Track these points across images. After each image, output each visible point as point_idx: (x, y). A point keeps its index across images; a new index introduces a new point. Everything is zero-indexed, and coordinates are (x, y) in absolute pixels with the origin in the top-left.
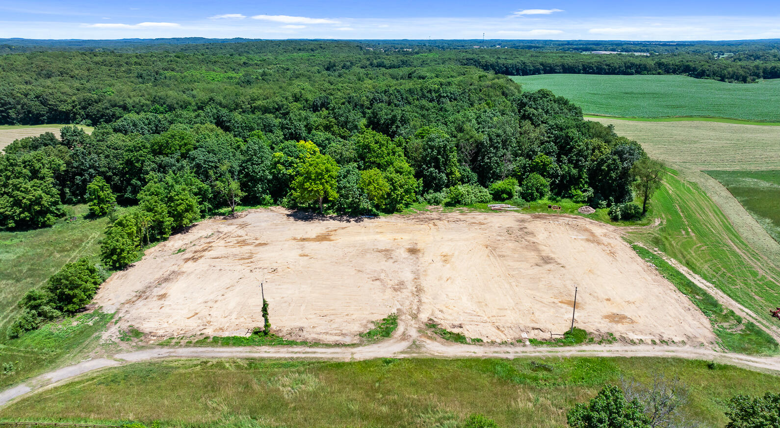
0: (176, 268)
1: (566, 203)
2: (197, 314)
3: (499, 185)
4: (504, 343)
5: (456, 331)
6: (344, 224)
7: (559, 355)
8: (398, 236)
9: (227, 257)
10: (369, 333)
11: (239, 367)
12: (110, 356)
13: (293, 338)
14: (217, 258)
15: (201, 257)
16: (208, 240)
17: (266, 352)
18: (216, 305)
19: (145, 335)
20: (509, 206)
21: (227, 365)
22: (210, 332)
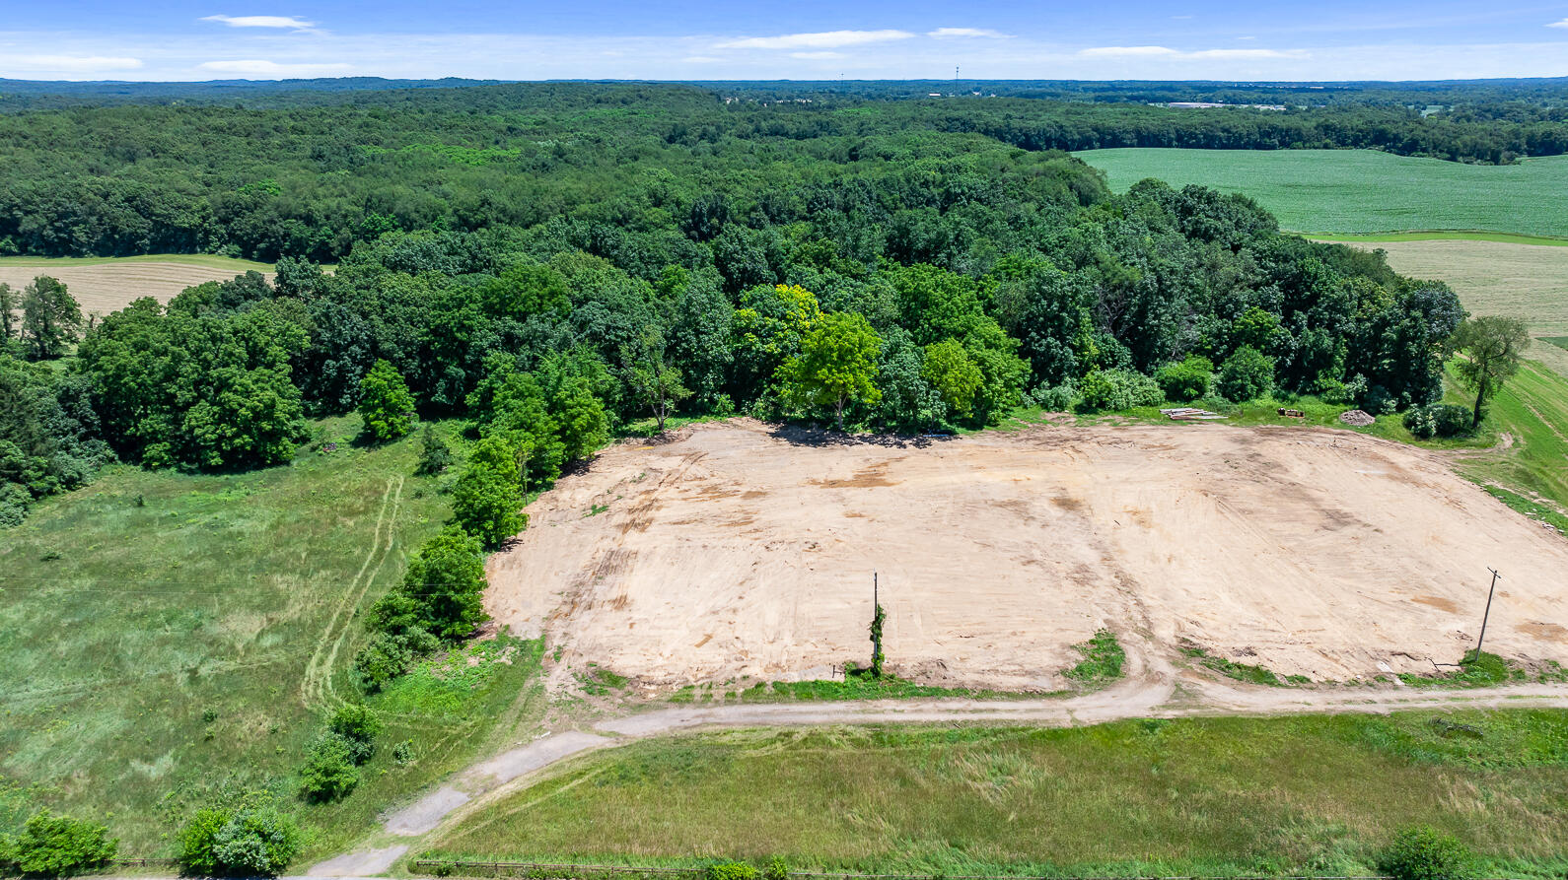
0: (608, 544)
1: (1309, 404)
2: (709, 637)
3: (1173, 369)
4: (1353, 684)
5: (1248, 661)
6: (895, 451)
7: (1474, 704)
8: (1021, 474)
9: (702, 521)
10: (1080, 669)
11: (858, 743)
12: (586, 727)
13: (934, 683)
14: (683, 523)
15: (650, 521)
16: (643, 487)
17: (891, 711)
18: (739, 619)
19: (631, 681)
20: (1202, 411)
21: (833, 739)
22: (756, 671)
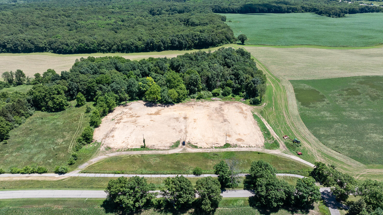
0: (113, 126)
1: (237, 97)
2: (124, 142)
3: (215, 91)
4: (208, 148)
5: (195, 145)
6: (163, 108)
7: (221, 151)
8: (181, 112)
9: (128, 122)
10: (172, 146)
11: (139, 157)
12: (105, 155)
13: (152, 148)
14: (125, 122)
15: (120, 122)
16: (121, 115)
17: (145, 152)
18: (129, 139)
19: (112, 148)
20: (218, 98)
21: (136, 156)
22: (129, 147)
